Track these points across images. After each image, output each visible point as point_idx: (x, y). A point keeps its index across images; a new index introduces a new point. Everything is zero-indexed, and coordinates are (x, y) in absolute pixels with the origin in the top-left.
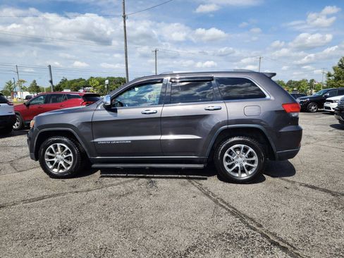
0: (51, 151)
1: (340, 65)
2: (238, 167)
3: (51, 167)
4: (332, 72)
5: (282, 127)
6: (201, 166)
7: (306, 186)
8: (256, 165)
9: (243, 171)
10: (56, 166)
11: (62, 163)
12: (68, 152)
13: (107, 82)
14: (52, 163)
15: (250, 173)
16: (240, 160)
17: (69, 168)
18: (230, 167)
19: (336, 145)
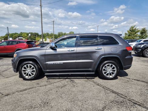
0: (25, 68)
1: (130, 30)
2: (108, 73)
3: (25, 75)
4: (127, 33)
5: (126, 56)
6: (94, 73)
7: (135, 80)
8: (115, 72)
9: (110, 75)
10: (27, 75)
11: (30, 73)
12: (33, 68)
13: (30, 35)
14: (25, 73)
15: (113, 75)
16: (109, 70)
17: (33, 76)
18: (105, 73)
19: (137, 63)
